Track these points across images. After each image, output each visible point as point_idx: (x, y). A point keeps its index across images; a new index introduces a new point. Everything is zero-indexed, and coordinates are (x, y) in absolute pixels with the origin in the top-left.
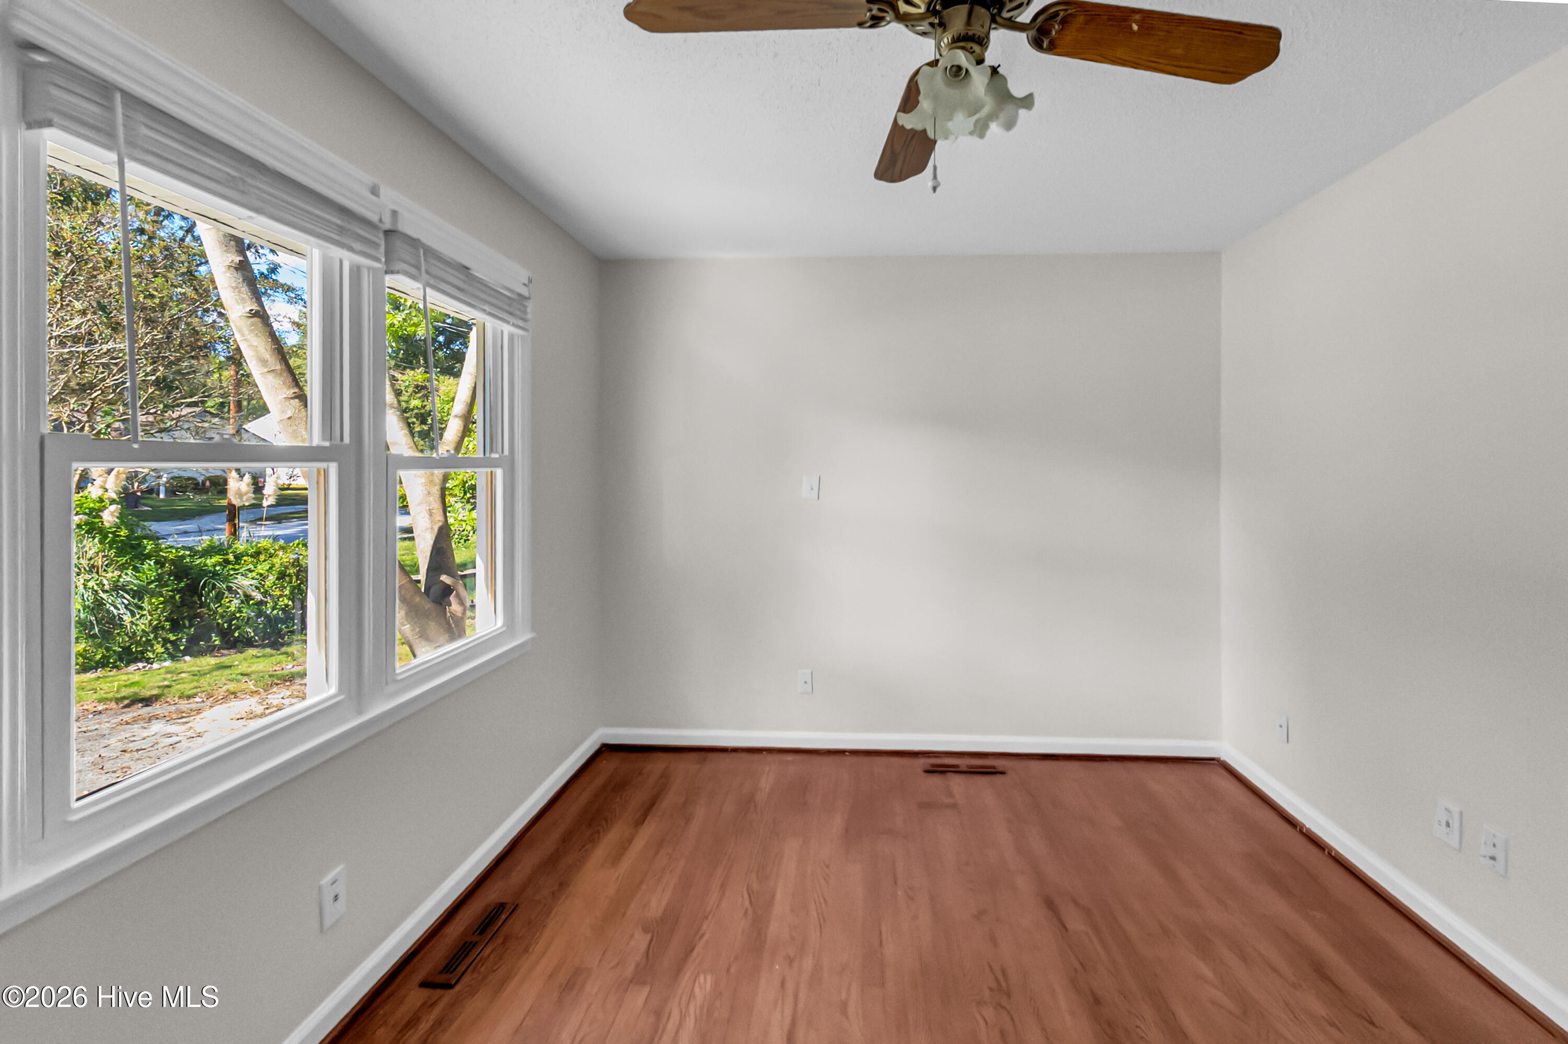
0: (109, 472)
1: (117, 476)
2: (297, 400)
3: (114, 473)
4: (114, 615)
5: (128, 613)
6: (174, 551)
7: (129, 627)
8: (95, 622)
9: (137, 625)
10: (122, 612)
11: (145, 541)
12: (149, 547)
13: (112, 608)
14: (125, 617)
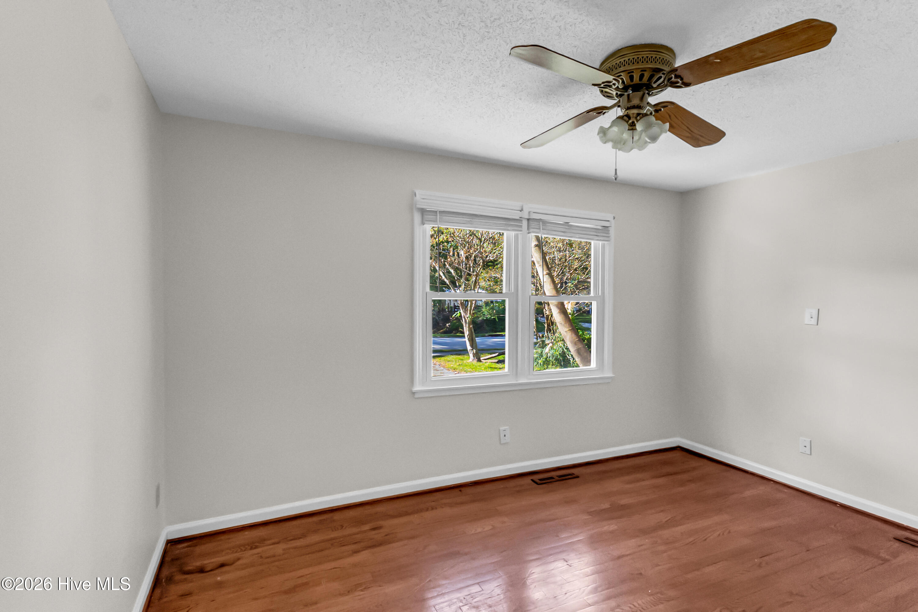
0: (569, 302)
1: (571, 304)
2: (547, 275)
3: (570, 303)
4: (568, 358)
5: (572, 358)
6: (588, 335)
7: (572, 364)
8: (562, 360)
9: (574, 364)
10: (570, 358)
11: (579, 331)
12: (580, 333)
13: (567, 356)
14: (571, 360)
